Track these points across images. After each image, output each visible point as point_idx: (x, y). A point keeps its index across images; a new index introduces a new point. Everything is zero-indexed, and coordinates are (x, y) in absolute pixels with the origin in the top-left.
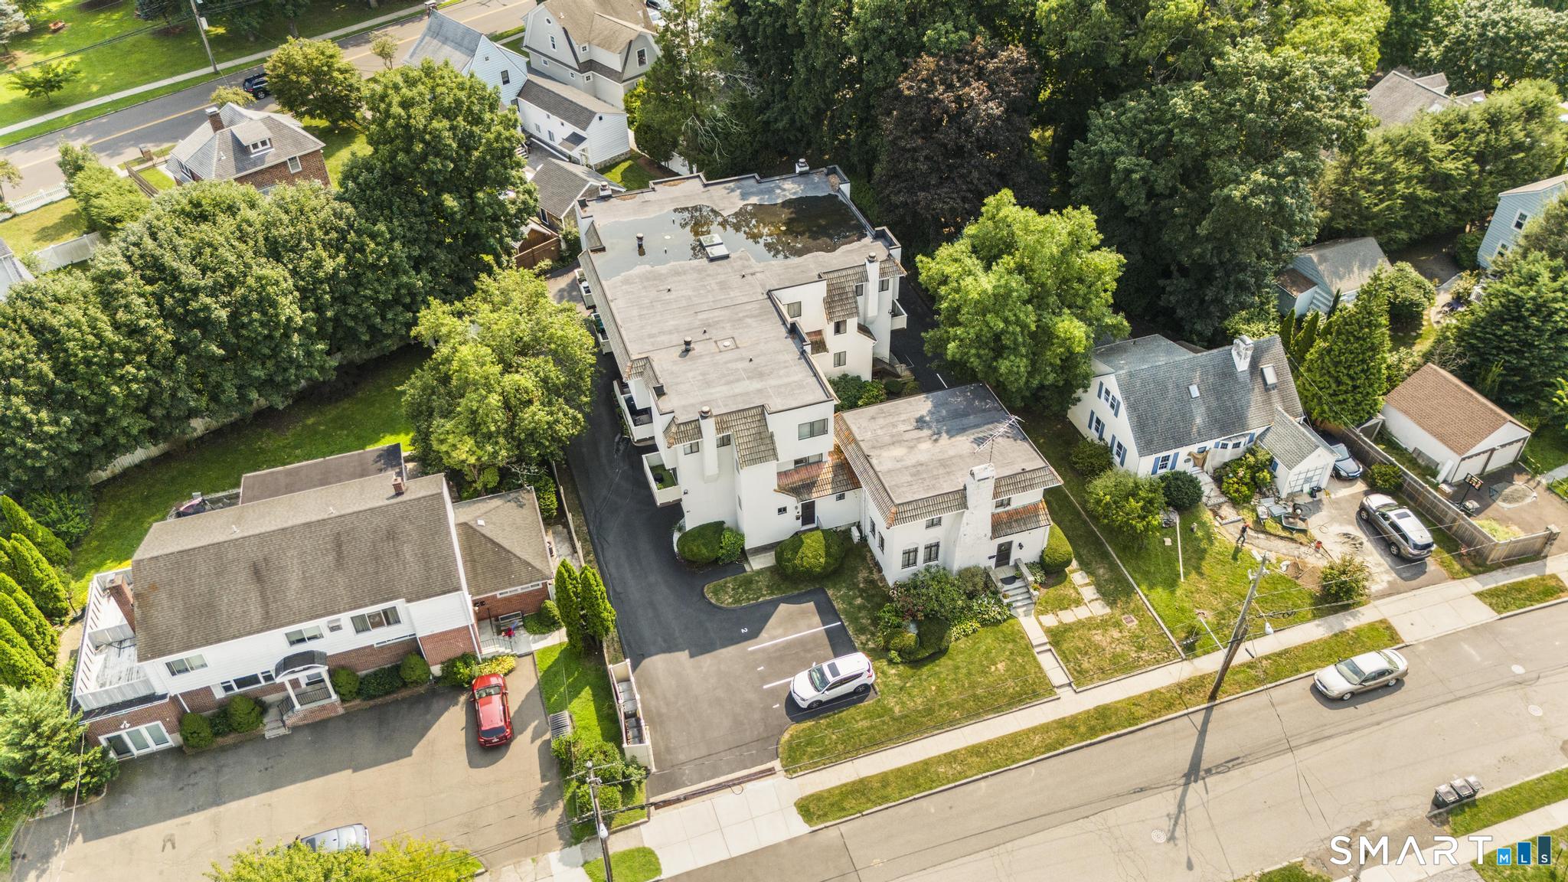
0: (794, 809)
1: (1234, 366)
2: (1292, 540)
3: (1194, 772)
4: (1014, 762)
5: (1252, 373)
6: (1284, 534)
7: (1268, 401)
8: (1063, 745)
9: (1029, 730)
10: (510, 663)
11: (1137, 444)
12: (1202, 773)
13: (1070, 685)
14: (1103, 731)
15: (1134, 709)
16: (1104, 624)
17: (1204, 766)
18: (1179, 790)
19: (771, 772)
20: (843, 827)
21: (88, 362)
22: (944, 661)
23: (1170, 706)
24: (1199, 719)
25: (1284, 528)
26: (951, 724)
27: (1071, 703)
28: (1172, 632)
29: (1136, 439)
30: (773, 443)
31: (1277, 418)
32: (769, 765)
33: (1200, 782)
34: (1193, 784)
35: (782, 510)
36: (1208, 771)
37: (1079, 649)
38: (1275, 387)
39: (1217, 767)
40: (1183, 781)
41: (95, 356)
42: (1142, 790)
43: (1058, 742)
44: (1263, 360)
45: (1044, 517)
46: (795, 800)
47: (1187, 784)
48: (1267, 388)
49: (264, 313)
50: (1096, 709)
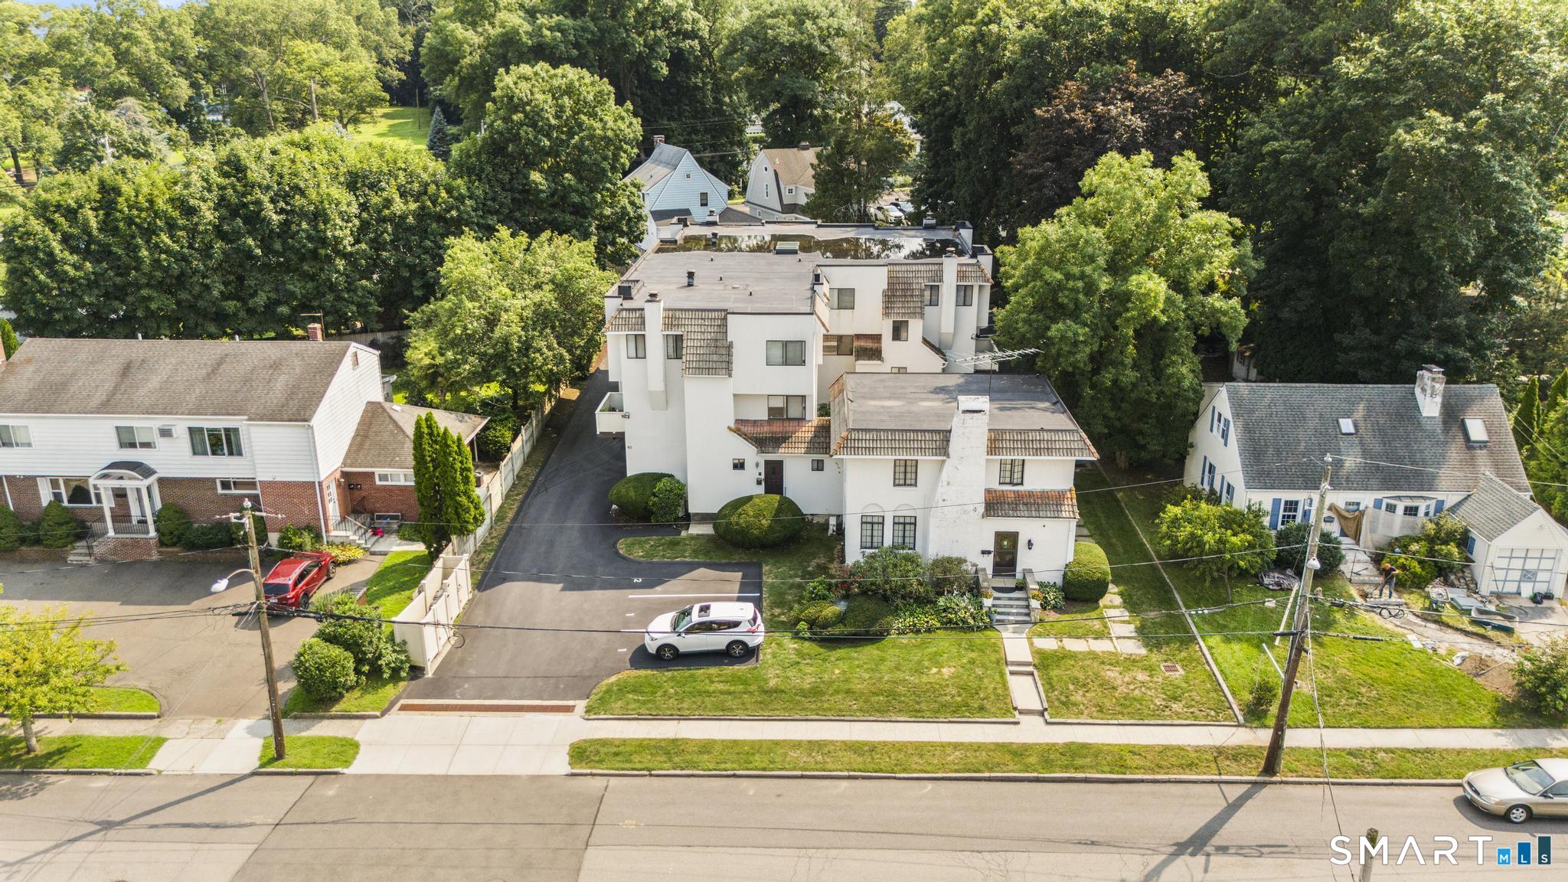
0: (568, 748)
1: (1417, 408)
2: (1483, 637)
3: (1197, 843)
4: (905, 770)
5: (1445, 422)
6: (1470, 628)
7: (1472, 462)
8: (991, 770)
9: (950, 744)
10: (358, 554)
11: (1245, 472)
12: (1209, 849)
13: (1041, 714)
14: (1066, 768)
15: (1128, 756)
16: (1132, 662)
17: (1217, 840)
18: (1158, 859)
19: (569, 709)
20: (613, 781)
21: (130, 221)
22: (870, 652)
23: (1191, 766)
24: (1234, 792)
25: (1474, 622)
26: (841, 716)
27: (1032, 732)
28: (1233, 694)
29: (1244, 465)
30: (730, 355)
31: (1482, 484)
32: (571, 703)
33: (1200, 859)
34: (1186, 858)
35: (739, 466)
36: (1223, 849)
37: (1075, 681)
38: (1483, 445)
39: (1241, 847)
40: (1172, 849)
41: (139, 217)
42: (1093, 843)
43: (986, 764)
44: (1469, 411)
45: (1070, 508)
46: (575, 740)
47: (1175, 855)
48: (1469, 444)
49: (315, 228)
50: (1067, 745)
